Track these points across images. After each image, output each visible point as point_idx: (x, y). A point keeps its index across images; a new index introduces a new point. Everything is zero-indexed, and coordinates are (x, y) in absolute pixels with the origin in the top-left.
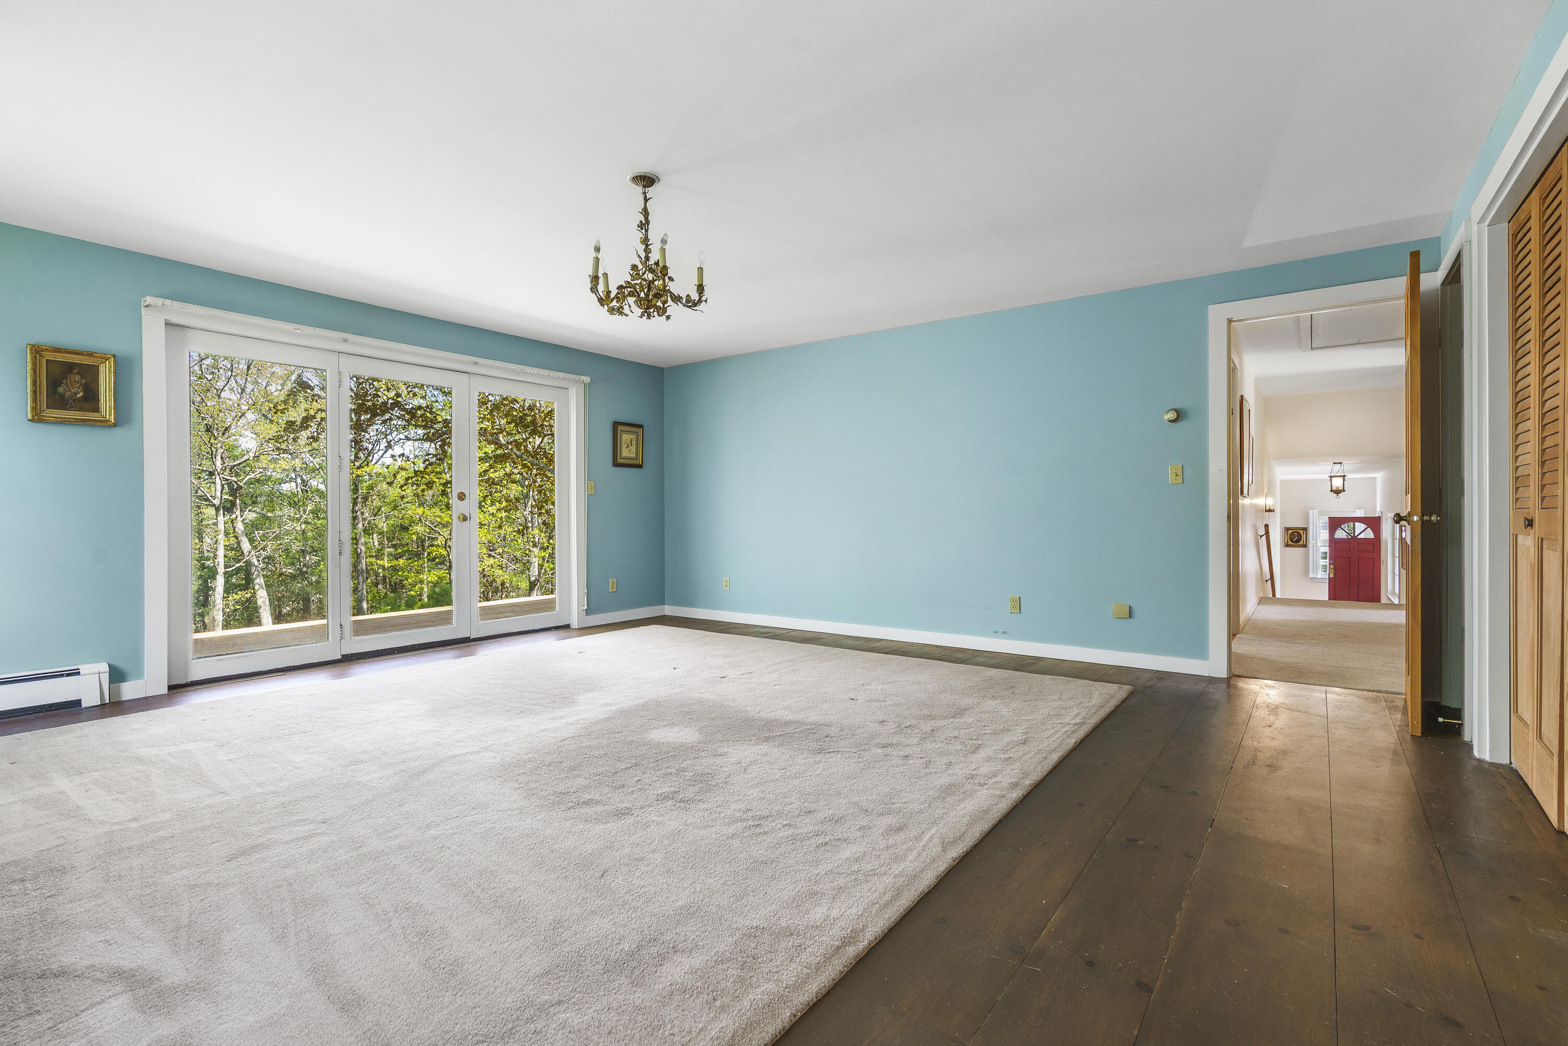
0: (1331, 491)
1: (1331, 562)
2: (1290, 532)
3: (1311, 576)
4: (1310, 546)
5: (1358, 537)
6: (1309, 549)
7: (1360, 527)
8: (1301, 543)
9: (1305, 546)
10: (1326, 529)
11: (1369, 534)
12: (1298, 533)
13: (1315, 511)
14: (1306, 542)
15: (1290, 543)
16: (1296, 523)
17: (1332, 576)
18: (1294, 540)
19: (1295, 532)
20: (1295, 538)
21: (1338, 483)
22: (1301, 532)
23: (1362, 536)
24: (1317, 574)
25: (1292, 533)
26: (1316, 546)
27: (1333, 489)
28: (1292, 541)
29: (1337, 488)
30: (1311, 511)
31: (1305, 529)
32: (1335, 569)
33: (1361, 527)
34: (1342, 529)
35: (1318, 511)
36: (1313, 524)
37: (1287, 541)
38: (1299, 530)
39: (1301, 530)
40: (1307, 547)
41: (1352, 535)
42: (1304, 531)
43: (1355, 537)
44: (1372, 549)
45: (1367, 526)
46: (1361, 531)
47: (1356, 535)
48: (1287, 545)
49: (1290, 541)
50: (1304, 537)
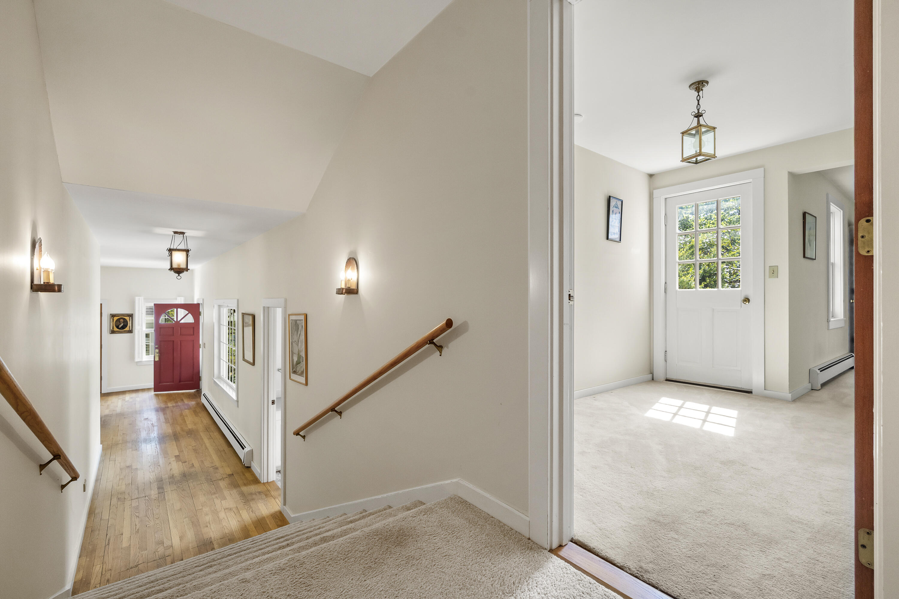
0: (171, 269)
2: (116, 318)
3: (137, 360)
4: (136, 331)
5: (180, 322)
6: (134, 334)
7: (182, 312)
8: (127, 329)
9: (131, 331)
10: (152, 314)
11: (190, 319)
12: (124, 319)
15: (116, 329)
16: (122, 309)
17: (157, 359)
18: (120, 326)
19: (122, 318)
20: (120, 324)
21: (179, 259)
22: (127, 318)
23: (182, 322)
24: (142, 358)
25: (118, 320)
26: (142, 331)
27: (175, 266)
28: (117, 327)
29: (179, 265)
30: (137, 298)
31: (131, 316)
32: (159, 352)
33: (184, 313)
34: (166, 315)
35: (143, 298)
36: (139, 311)
37: (113, 328)
38: (125, 316)
39: (126, 316)
40: (132, 333)
41: (175, 320)
42: (130, 317)
43: (177, 322)
44: (192, 333)
45: (188, 312)
46: (183, 316)
47: (178, 320)
48: (113, 332)
49: (116, 328)
50: (130, 324)
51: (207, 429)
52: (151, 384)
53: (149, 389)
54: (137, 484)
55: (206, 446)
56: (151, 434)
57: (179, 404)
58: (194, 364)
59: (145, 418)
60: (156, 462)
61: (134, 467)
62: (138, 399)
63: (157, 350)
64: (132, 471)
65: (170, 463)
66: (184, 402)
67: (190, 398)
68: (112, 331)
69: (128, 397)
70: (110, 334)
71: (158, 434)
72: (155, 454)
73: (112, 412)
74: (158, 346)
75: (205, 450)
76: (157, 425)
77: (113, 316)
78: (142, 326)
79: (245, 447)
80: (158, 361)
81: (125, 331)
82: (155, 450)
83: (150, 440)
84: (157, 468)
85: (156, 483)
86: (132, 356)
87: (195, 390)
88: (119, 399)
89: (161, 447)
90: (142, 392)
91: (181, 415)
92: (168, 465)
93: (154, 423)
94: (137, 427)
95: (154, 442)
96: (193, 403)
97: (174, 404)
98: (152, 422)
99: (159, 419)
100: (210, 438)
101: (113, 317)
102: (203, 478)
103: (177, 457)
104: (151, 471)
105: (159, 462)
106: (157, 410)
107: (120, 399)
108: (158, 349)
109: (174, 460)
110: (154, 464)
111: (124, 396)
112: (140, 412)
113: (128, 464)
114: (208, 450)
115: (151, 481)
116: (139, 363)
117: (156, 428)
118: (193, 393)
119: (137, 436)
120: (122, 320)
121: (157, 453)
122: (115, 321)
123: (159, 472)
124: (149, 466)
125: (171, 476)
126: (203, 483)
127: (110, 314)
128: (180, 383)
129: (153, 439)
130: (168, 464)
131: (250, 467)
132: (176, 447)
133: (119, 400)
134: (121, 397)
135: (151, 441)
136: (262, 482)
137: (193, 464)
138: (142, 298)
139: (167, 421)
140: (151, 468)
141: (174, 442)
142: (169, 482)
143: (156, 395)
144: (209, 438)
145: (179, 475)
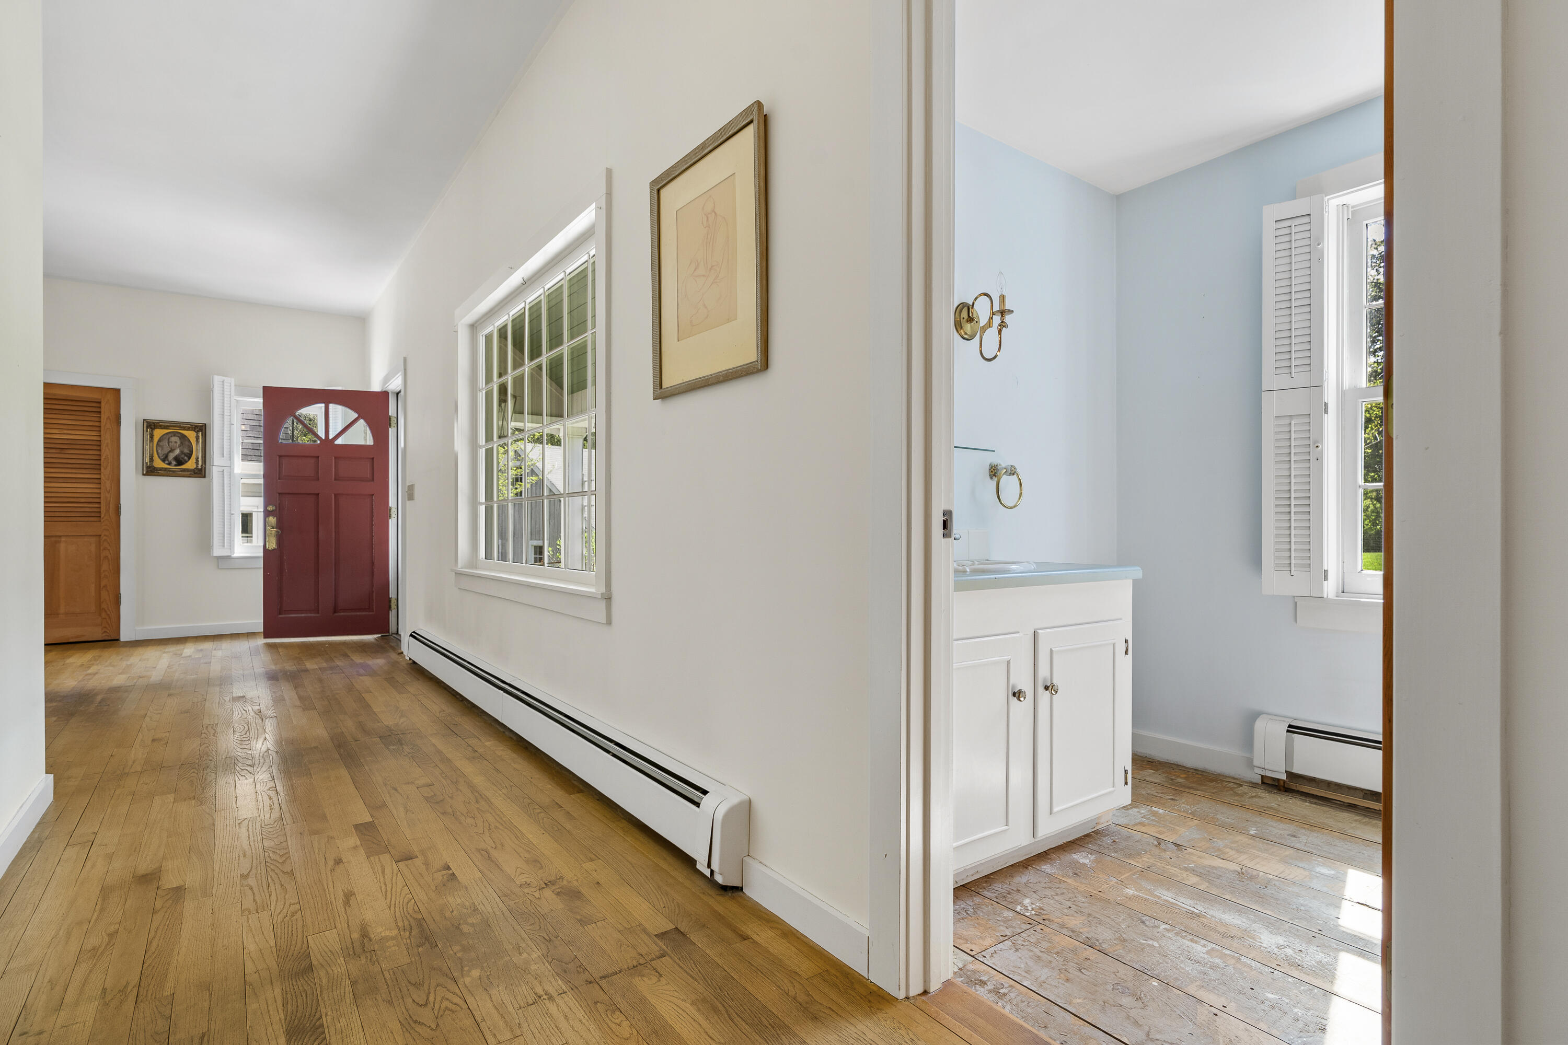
1: (270, 508)
2: (158, 433)
3: (217, 551)
4: (215, 472)
5: (335, 442)
6: (211, 481)
7: (340, 415)
8: (190, 465)
9: (200, 473)
11: (361, 435)
12: (183, 437)
13: (227, 379)
14: (204, 461)
15: (159, 463)
16: (175, 409)
17: (272, 545)
18: (172, 456)
19: (175, 434)
20: (172, 450)
22: (191, 435)
23: (339, 441)
24: (231, 547)
25: (165, 439)
26: (231, 473)
28: (164, 458)
30: (217, 379)
31: (201, 429)
32: (280, 525)
33: (345, 416)
34: (295, 420)
35: (233, 381)
36: (223, 415)
37: (151, 459)
38: (184, 429)
39: (188, 429)
40: (205, 477)
41: (322, 434)
42: (197, 432)
43: (328, 442)
44: (369, 476)
45: (356, 415)
46: (340, 429)
47: (331, 437)
48: (150, 471)
49: (160, 461)
50: (197, 450)
51: (450, 730)
52: (257, 622)
53: (250, 635)
54: (167, 992)
55: (472, 788)
56: (253, 743)
57: (339, 663)
58: (373, 564)
59: (234, 695)
60: (272, 855)
61: (170, 881)
62: (219, 654)
63: (272, 520)
64: (158, 904)
65: (338, 861)
66: (352, 660)
67: (366, 652)
68: (147, 467)
69: (189, 650)
70: (143, 475)
71: (279, 742)
72: (267, 816)
73: (135, 681)
74: (274, 508)
75: (477, 802)
76: (274, 714)
77: (151, 425)
78: (231, 458)
79: (705, 792)
80: (274, 550)
81: (184, 470)
82: (270, 798)
83: (249, 762)
84: (278, 886)
85: (278, 991)
86: (204, 541)
87: (376, 636)
88: (164, 652)
89: (292, 790)
90: (231, 639)
91: (350, 689)
92: (332, 870)
93: (263, 708)
94: (206, 721)
95: (264, 769)
96: (378, 662)
97: (325, 665)
98: (258, 707)
99: (278, 701)
100: (475, 756)
101: (152, 429)
102: (534, 956)
103: (362, 829)
104: (248, 903)
105: (286, 856)
106: (273, 677)
107: (169, 652)
108: (274, 516)
109: (355, 848)
110: (263, 865)
111: (180, 647)
112: (224, 681)
113: (144, 866)
114: (488, 800)
115: (250, 967)
116: (224, 561)
117: (269, 725)
118: (373, 640)
119: (203, 746)
120: (173, 439)
121: (276, 814)
122: (156, 440)
123: (293, 908)
124: (244, 877)
125: (356, 936)
126: (551, 998)
127: (144, 420)
128: (336, 614)
129: (262, 761)
130: (331, 863)
131: (740, 889)
132: (352, 788)
133: (165, 655)
134: (172, 649)
135: (252, 766)
136: (901, 995)
137: (449, 868)
138: (230, 382)
139: (306, 704)
140: (251, 888)
141: (343, 772)
142: (354, 983)
143: (269, 645)
144: (473, 758)
145: (395, 932)
